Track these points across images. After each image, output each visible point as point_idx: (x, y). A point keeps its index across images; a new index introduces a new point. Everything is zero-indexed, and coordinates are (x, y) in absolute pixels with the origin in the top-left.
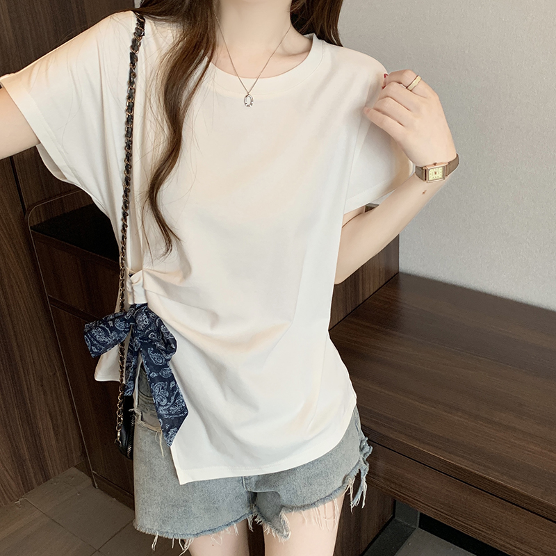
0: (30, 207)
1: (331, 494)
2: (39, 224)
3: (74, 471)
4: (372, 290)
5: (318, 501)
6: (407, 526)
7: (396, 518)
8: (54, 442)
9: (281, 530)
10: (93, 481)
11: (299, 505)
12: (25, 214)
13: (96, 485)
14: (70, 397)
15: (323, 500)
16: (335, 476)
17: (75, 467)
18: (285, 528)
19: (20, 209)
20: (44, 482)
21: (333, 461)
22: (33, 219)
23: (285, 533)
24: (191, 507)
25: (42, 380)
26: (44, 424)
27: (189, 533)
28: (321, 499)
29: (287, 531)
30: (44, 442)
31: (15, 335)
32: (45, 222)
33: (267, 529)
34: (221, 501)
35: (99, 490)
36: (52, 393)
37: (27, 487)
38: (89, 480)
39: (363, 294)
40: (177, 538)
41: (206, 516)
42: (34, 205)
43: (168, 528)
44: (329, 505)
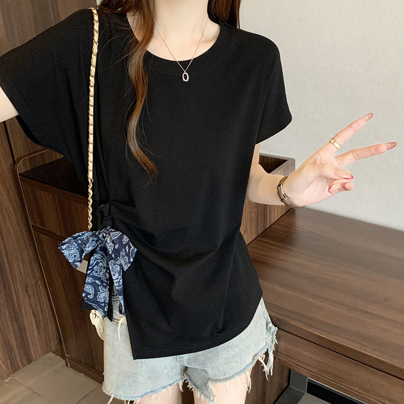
0: (19, 160)
1: (244, 369)
2: (25, 172)
3: (51, 355)
4: (276, 218)
5: (235, 374)
6: (298, 392)
7: (290, 386)
8: (36, 334)
9: (209, 396)
10: (66, 362)
11: (222, 378)
12: (15, 165)
13: (69, 365)
14: (49, 300)
15: (239, 373)
16: (247, 356)
17: (53, 352)
18: (212, 395)
19: (11, 160)
20: (28, 364)
21: (245, 345)
22: (21, 168)
23: (212, 398)
24: (138, 378)
25: (27, 287)
26: (29, 321)
27: (136, 395)
28: (237, 373)
29: (213, 397)
30: (28, 332)
31: (7, 255)
32: (31, 170)
33: (197, 395)
34: (160, 372)
35: (71, 368)
36: (34, 297)
37: (14, 368)
38: (63, 362)
39: (270, 221)
40: (127, 400)
41: (149, 382)
42: (22, 157)
43: (121, 393)
44: (243, 376)
